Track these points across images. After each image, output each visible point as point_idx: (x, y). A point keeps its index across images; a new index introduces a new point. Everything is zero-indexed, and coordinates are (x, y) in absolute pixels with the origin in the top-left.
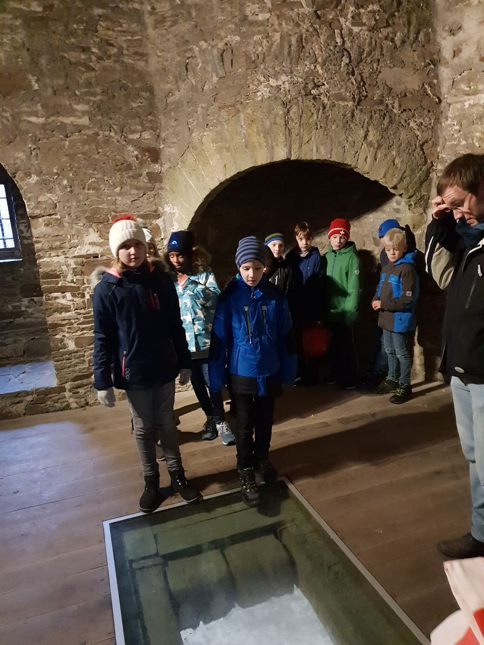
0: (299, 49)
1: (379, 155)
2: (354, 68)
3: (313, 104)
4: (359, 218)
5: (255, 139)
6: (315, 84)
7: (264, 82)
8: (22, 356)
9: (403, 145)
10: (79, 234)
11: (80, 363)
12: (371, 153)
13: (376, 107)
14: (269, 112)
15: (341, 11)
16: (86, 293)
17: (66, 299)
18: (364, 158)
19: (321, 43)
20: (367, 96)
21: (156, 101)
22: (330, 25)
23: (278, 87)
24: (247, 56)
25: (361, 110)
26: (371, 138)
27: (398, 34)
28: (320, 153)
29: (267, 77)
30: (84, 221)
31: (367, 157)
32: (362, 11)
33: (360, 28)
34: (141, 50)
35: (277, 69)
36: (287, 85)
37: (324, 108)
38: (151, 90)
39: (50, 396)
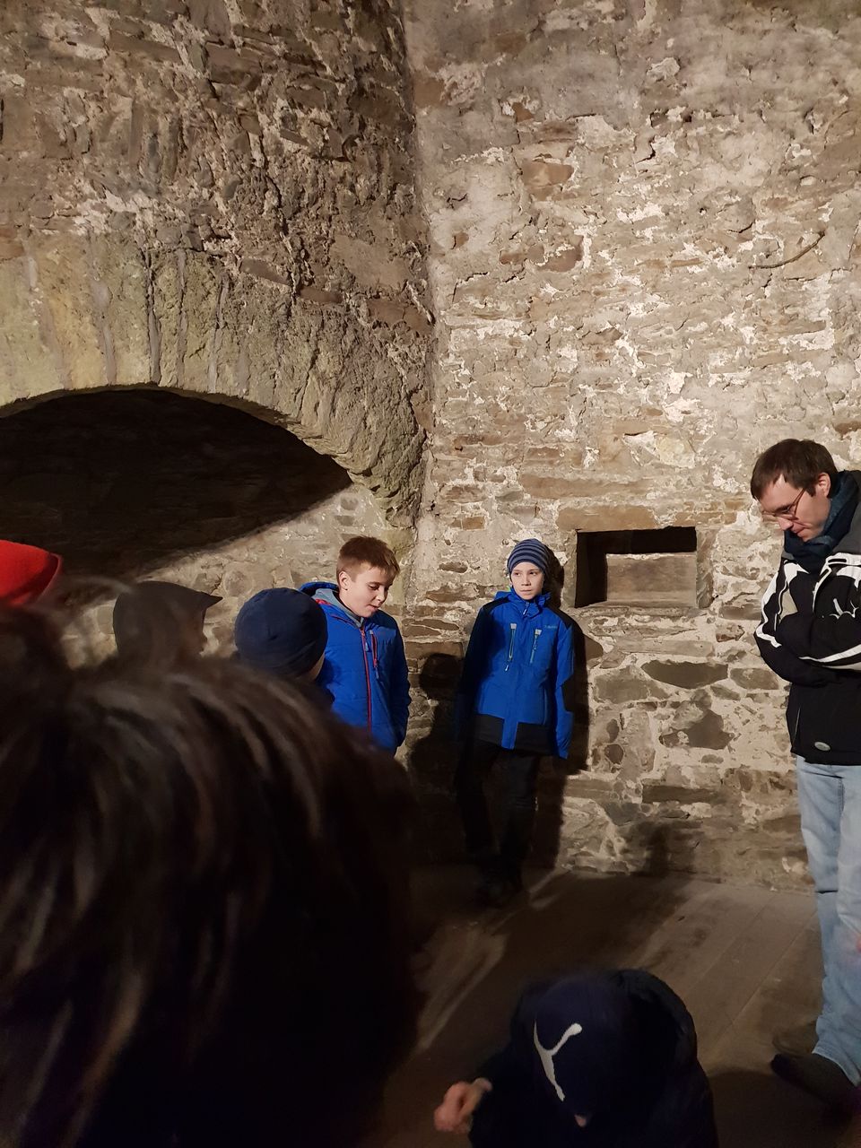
0: (175, 148)
1: (340, 404)
3: (209, 272)
6: (212, 230)
7: (92, 196)
9: (379, 390)
12: (325, 396)
13: (330, 307)
15: (260, 98)
18: (313, 404)
19: (223, 151)
20: (311, 281)
22: (240, 121)
23: (129, 218)
24: (44, 125)
25: (304, 307)
26: (322, 364)
27: (361, 180)
28: (225, 381)
29: (99, 188)
31: (318, 403)
32: (300, 114)
33: (297, 146)
35: (125, 176)
36: (150, 218)
37: (232, 285)
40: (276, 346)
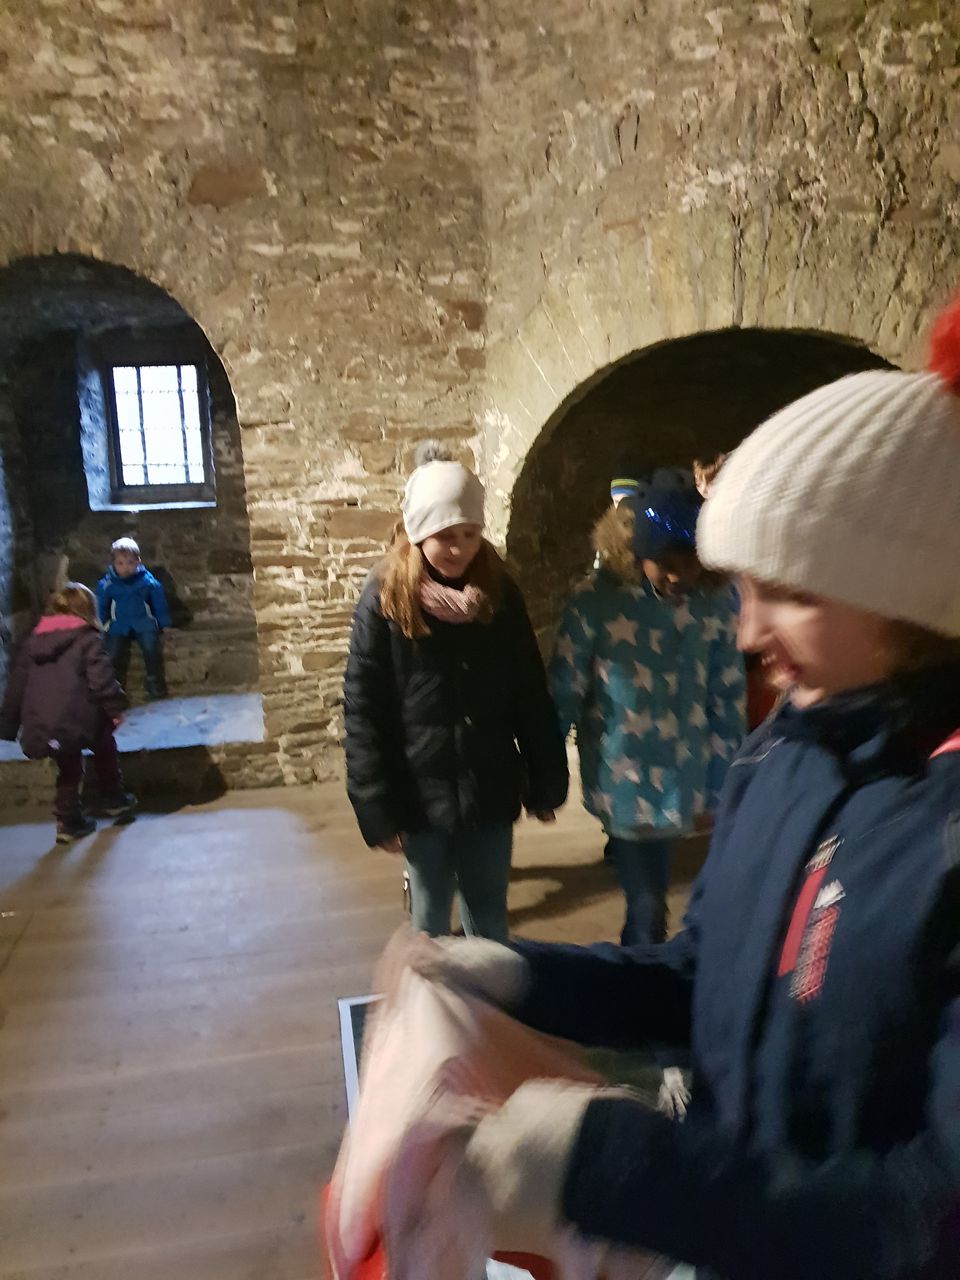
0: (772, 113)
1: (925, 321)
2: (884, 147)
5: (671, 285)
8: (202, 682)
10: (326, 460)
11: (307, 700)
12: (907, 316)
13: (925, 224)
14: (704, 234)
15: (863, 37)
16: (329, 570)
17: (293, 580)
18: (891, 326)
19: (818, 99)
20: (904, 203)
21: (486, 213)
22: (839, 64)
23: (725, 187)
25: (893, 230)
26: (909, 284)
28: (801, 316)
29: (703, 168)
30: (337, 436)
31: (898, 324)
32: (906, 35)
33: (900, 68)
34: (464, 122)
36: (743, 184)
37: (815, 225)
38: (477, 195)
39: (249, 757)
40: (857, 273)
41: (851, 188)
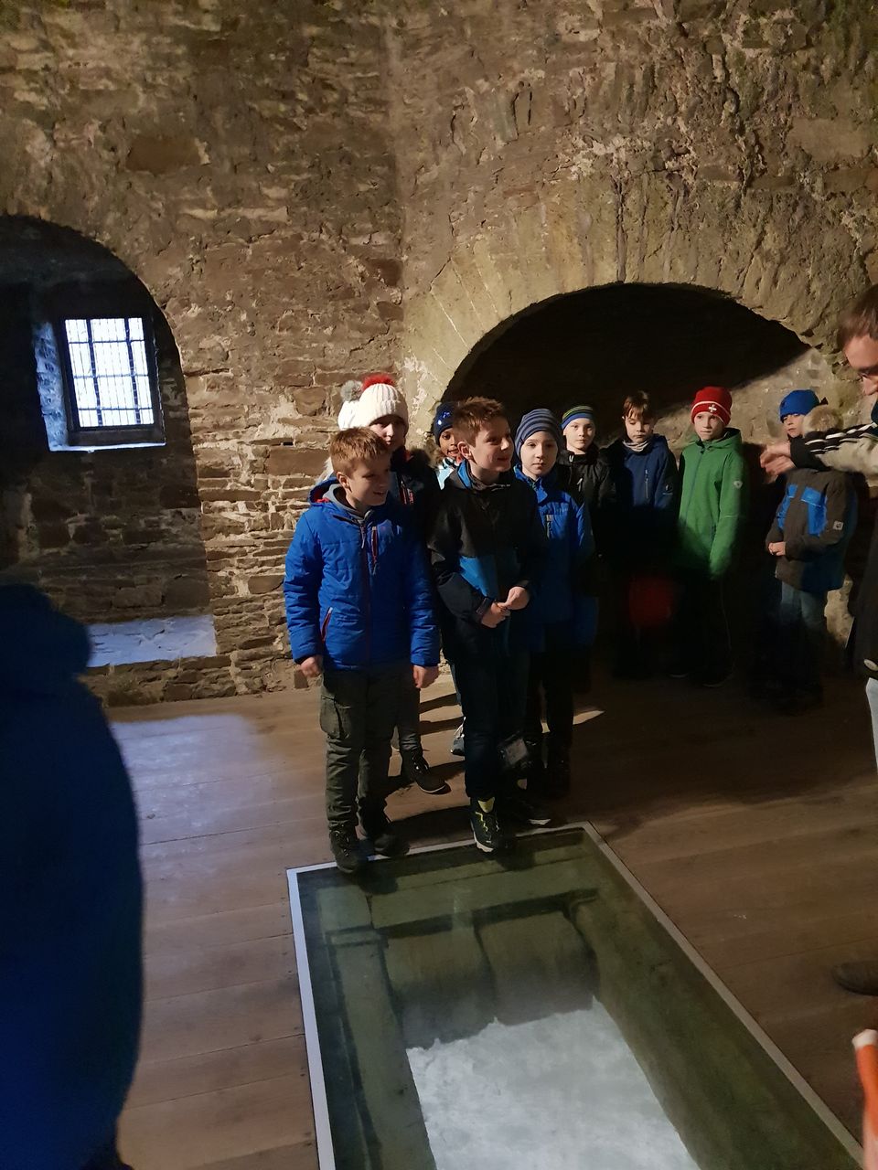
1: (782, 276)
2: (745, 122)
3: (668, 186)
4: (744, 386)
5: (563, 246)
6: (673, 150)
7: (583, 149)
8: (159, 605)
9: (827, 258)
10: (262, 405)
11: (255, 619)
12: (767, 272)
13: (782, 191)
14: (590, 201)
15: (724, 21)
16: (270, 503)
17: (237, 512)
18: (754, 280)
19: (687, 79)
20: (763, 171)
21: (399, 180)
22: (705, 47)
23: (608, 158)
24: (556, 103)
25: (753, 196)
26: (768, 244)
27: (827, 61)
28: (676, 273)
29: (589, 141)
30: (271, 382)
32: (763, 21)
33: (758, 51)
34: (377, 95)
35: (608, 126)
36: (623, 155)
37: (687, 192)
38: (391, 163)
39: (204, 671)
40: (723, 235)
41: (716, 159)
